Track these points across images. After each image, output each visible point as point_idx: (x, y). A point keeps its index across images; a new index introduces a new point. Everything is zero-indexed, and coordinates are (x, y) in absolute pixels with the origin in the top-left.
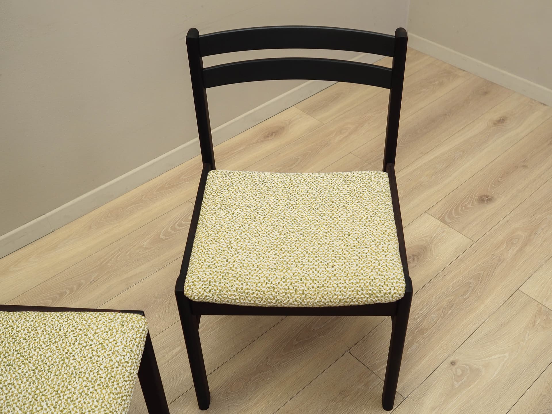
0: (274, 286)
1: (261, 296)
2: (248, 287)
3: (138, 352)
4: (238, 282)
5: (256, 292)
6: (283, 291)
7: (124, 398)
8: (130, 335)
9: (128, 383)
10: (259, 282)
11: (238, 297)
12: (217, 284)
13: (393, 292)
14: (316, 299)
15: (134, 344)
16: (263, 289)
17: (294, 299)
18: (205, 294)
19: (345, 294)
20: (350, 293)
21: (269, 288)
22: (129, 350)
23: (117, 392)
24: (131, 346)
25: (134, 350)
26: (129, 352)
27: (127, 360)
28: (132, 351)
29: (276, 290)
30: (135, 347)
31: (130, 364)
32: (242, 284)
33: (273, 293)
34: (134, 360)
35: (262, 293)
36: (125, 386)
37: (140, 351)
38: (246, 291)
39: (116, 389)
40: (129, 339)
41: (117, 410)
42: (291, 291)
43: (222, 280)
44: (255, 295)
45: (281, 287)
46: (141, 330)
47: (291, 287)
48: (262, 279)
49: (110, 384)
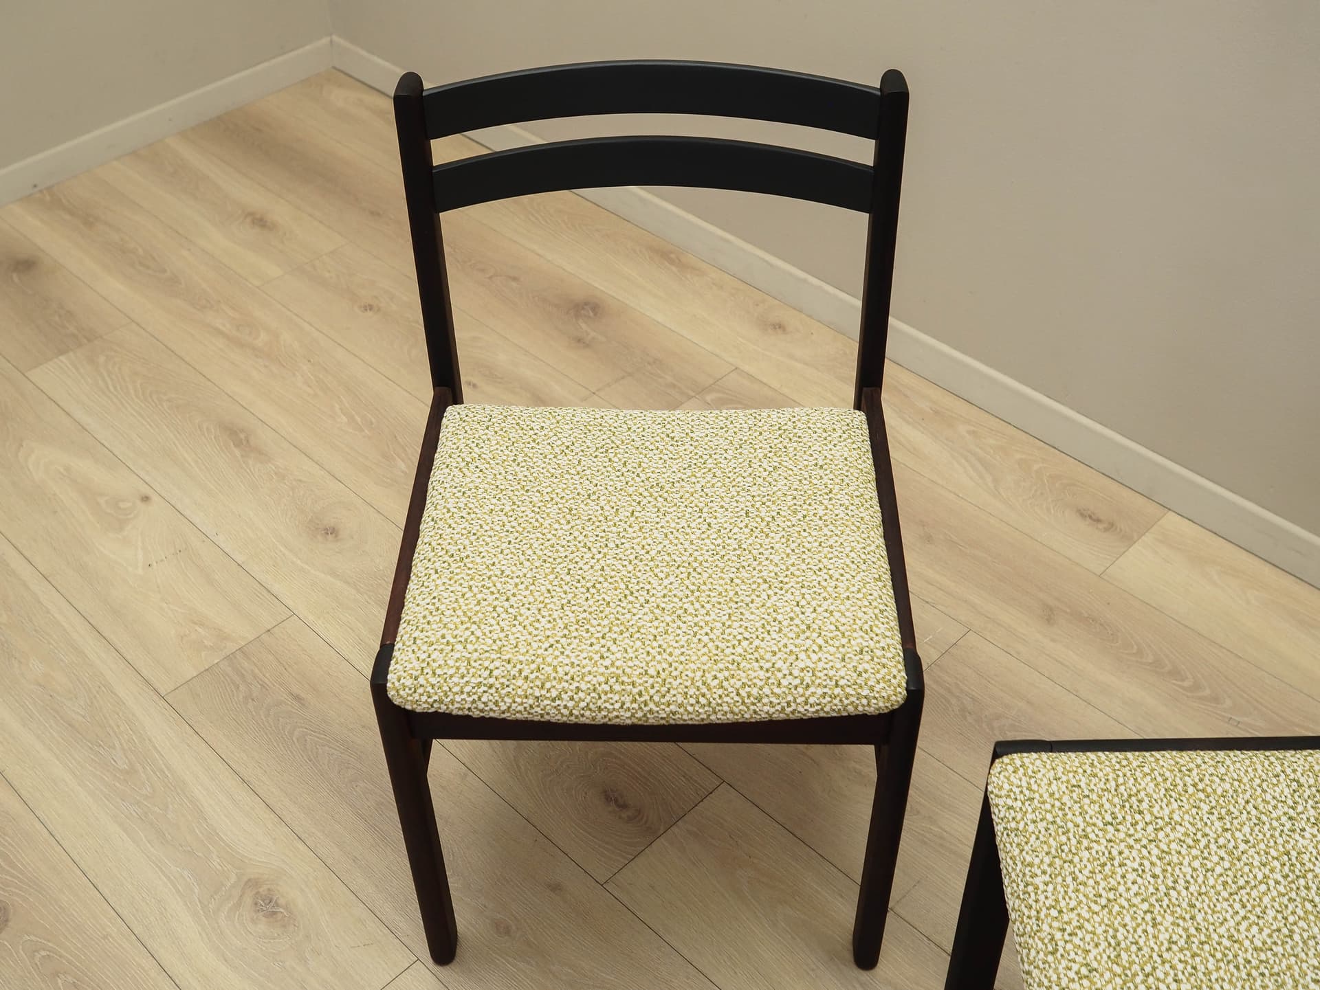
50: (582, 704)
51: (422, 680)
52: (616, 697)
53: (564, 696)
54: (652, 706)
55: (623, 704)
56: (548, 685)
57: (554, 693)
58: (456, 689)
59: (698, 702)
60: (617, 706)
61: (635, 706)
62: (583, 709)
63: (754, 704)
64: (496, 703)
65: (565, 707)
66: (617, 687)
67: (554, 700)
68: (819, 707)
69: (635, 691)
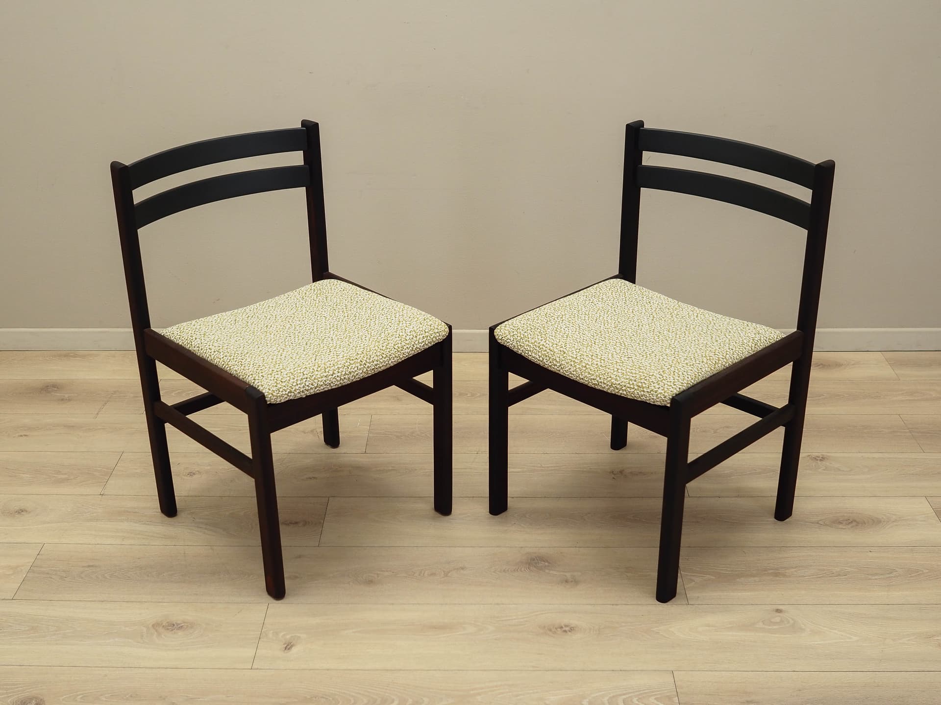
0: (566, 351)
1: (550, 356)
2: (544, 344)
3: (420, 341)
4: (539, 337)
5: (548, 351)
6: (570, 358)
7: (384, 356)
8: (424, 328)
9: (395, 350)
10: (556, 344)
11: (531, 349)
12: (522, 332)
13: (660, 391)
14: (593, 375)
15: (422, 334)
16: (555, 350)
17: (575, 368)
18: (509, 337)
19: (618, 379)
20: (623, 380)
21: (561, 351)
22: (415, 335)
23: (382, 348)
24: (418, 334)
25: (418, 337)
26: (413, 335)
27: (407, 338)
28: (416, 337)
29: (565, 355)
30: (421, 337)
31: (407, 342)
32: (542, 340)
33: (561, 357)
34: (413, 343)
35: (552, 353)
36: (391, 351)
37: (423, 342)
38: (541, 347)
39: (383, 346)
40: (421, 329)
41: (372, 356)
42: (576, 361)
43: (529, 331)
44: (546, 353)
45: (570, 355)
46: (436, 331)
47: (579, 358)
48: (561, 343)
49: (381, 342)
50: (344, 373)
51: (279, 386)
52: (354, 366)
53: (335, 372)
54: (368, 364)
55: (357, 367)
56: (327, 370)
57: (331, 373)
58: (295, 384)
59: (383, 357)
60: (356, 369)
61: (362, 366)
62: (344, 375)
63: (402, 350)
64: (312, 385)
65: (338, 376)
66: (352, 362)
67: (332, 375)
68: (424, 343)
69: (359, 361)
